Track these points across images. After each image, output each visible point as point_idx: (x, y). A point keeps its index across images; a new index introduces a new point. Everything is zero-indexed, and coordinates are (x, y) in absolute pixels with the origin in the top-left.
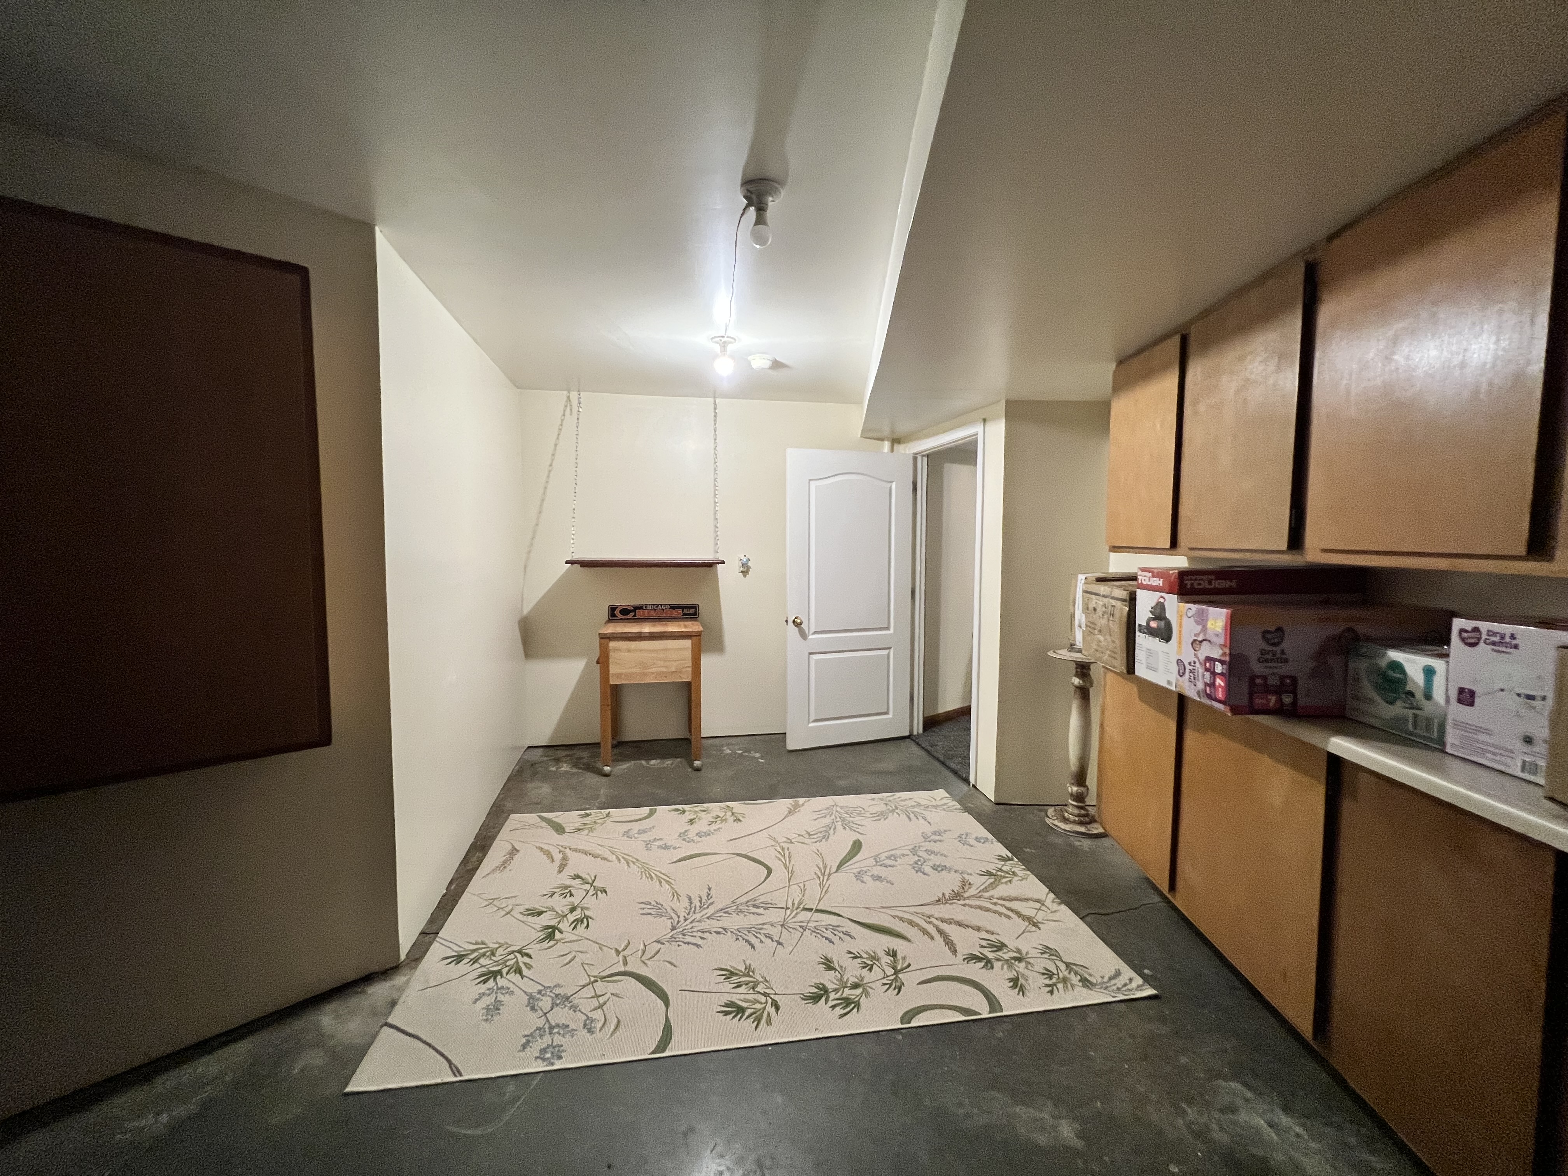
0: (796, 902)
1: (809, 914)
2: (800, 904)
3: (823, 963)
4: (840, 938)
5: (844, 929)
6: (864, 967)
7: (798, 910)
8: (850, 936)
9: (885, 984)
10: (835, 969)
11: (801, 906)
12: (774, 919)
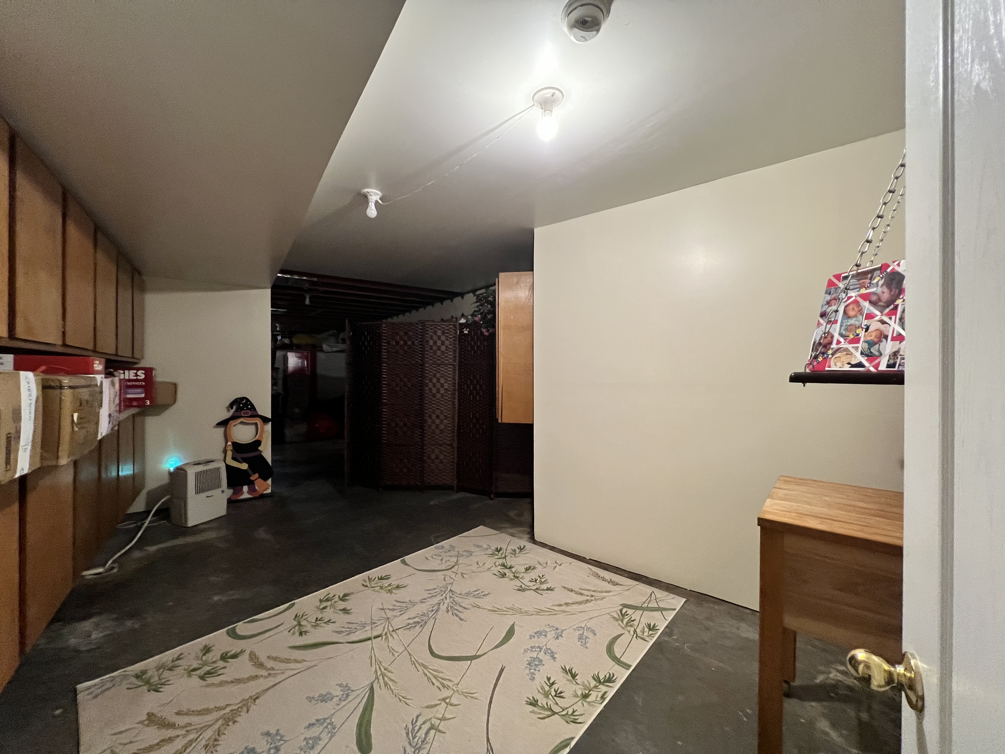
0: (390, 638)
1: (375, 633)
2: (387, 638)
3: (349, 610)
4: (344, 628)
5: (343, 634)
6: (321, 618)
7: (384, 633)
8: (336, 632)
9: (307, 615)
10: (340, 610)
11: (384, 637)
12: (396, 620)
